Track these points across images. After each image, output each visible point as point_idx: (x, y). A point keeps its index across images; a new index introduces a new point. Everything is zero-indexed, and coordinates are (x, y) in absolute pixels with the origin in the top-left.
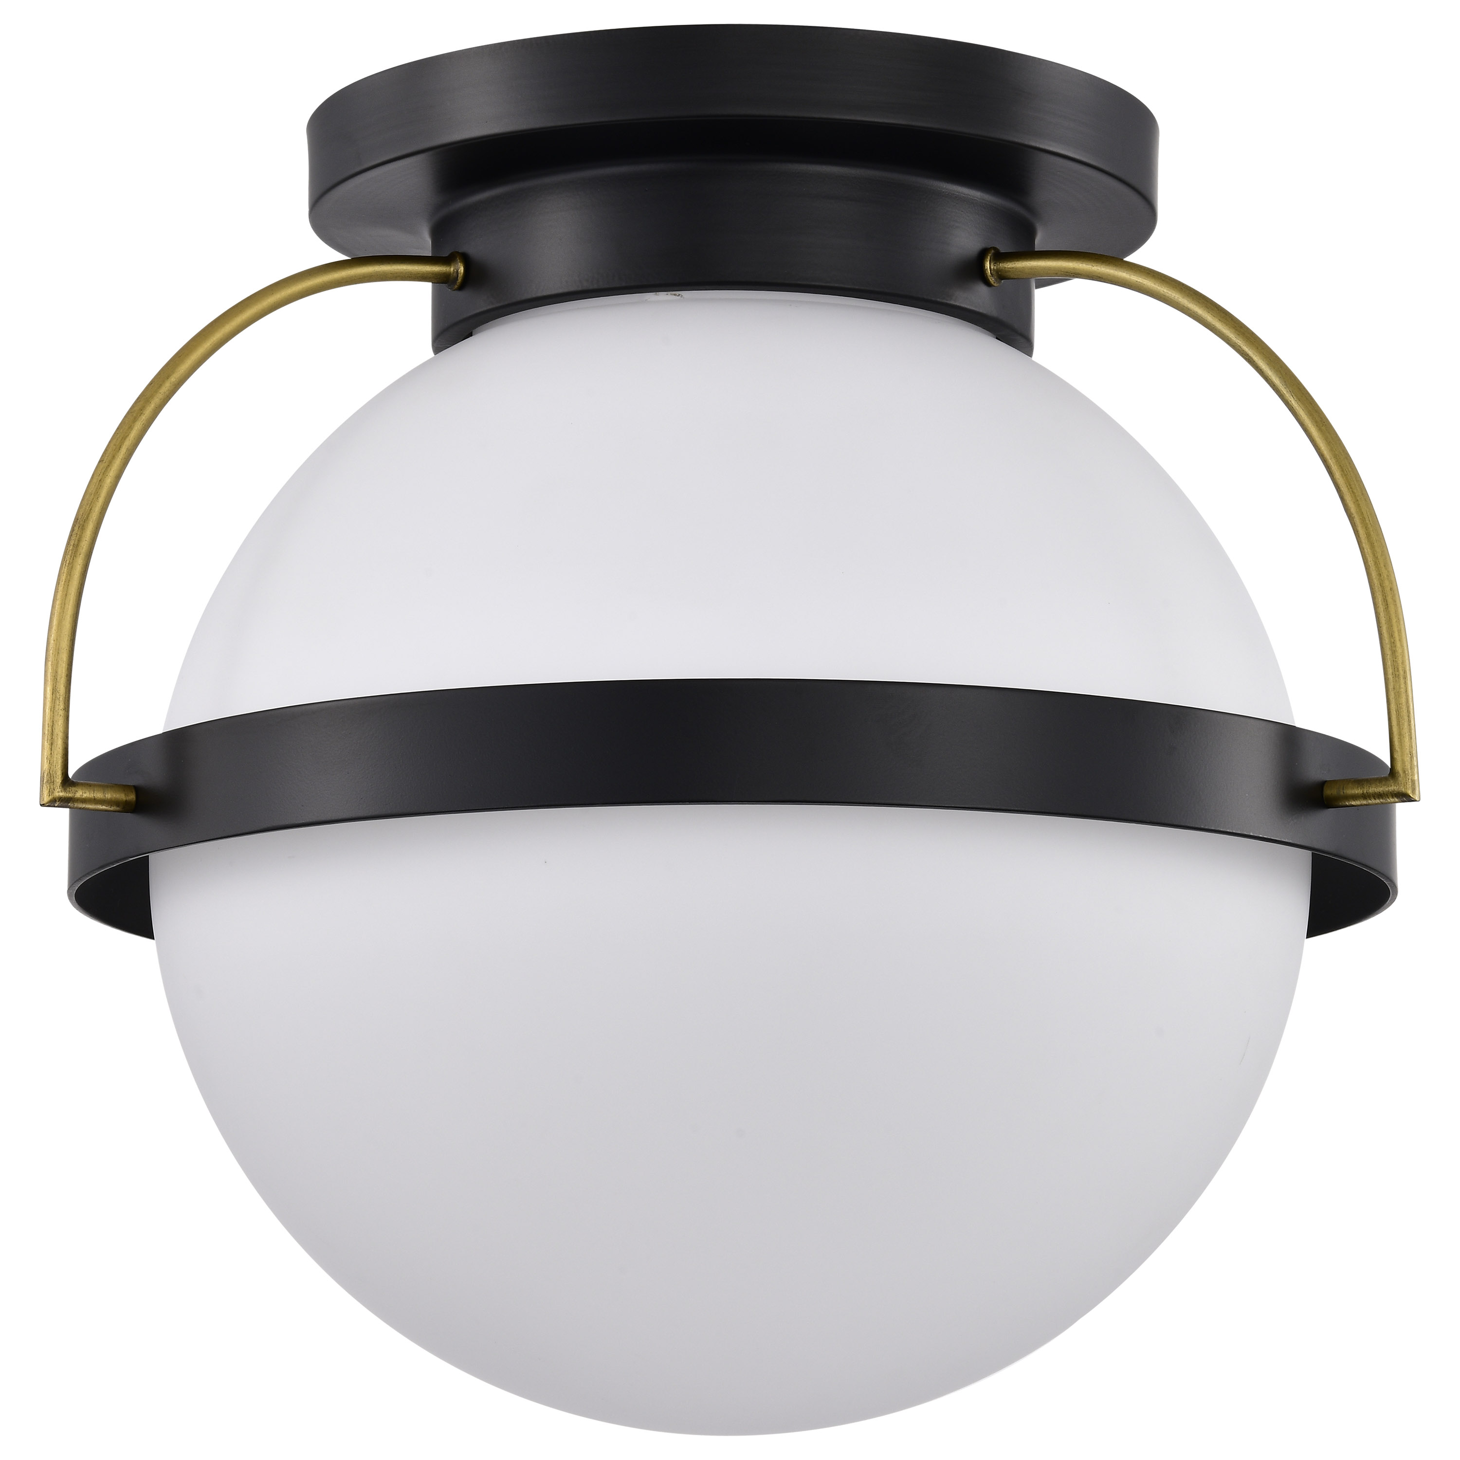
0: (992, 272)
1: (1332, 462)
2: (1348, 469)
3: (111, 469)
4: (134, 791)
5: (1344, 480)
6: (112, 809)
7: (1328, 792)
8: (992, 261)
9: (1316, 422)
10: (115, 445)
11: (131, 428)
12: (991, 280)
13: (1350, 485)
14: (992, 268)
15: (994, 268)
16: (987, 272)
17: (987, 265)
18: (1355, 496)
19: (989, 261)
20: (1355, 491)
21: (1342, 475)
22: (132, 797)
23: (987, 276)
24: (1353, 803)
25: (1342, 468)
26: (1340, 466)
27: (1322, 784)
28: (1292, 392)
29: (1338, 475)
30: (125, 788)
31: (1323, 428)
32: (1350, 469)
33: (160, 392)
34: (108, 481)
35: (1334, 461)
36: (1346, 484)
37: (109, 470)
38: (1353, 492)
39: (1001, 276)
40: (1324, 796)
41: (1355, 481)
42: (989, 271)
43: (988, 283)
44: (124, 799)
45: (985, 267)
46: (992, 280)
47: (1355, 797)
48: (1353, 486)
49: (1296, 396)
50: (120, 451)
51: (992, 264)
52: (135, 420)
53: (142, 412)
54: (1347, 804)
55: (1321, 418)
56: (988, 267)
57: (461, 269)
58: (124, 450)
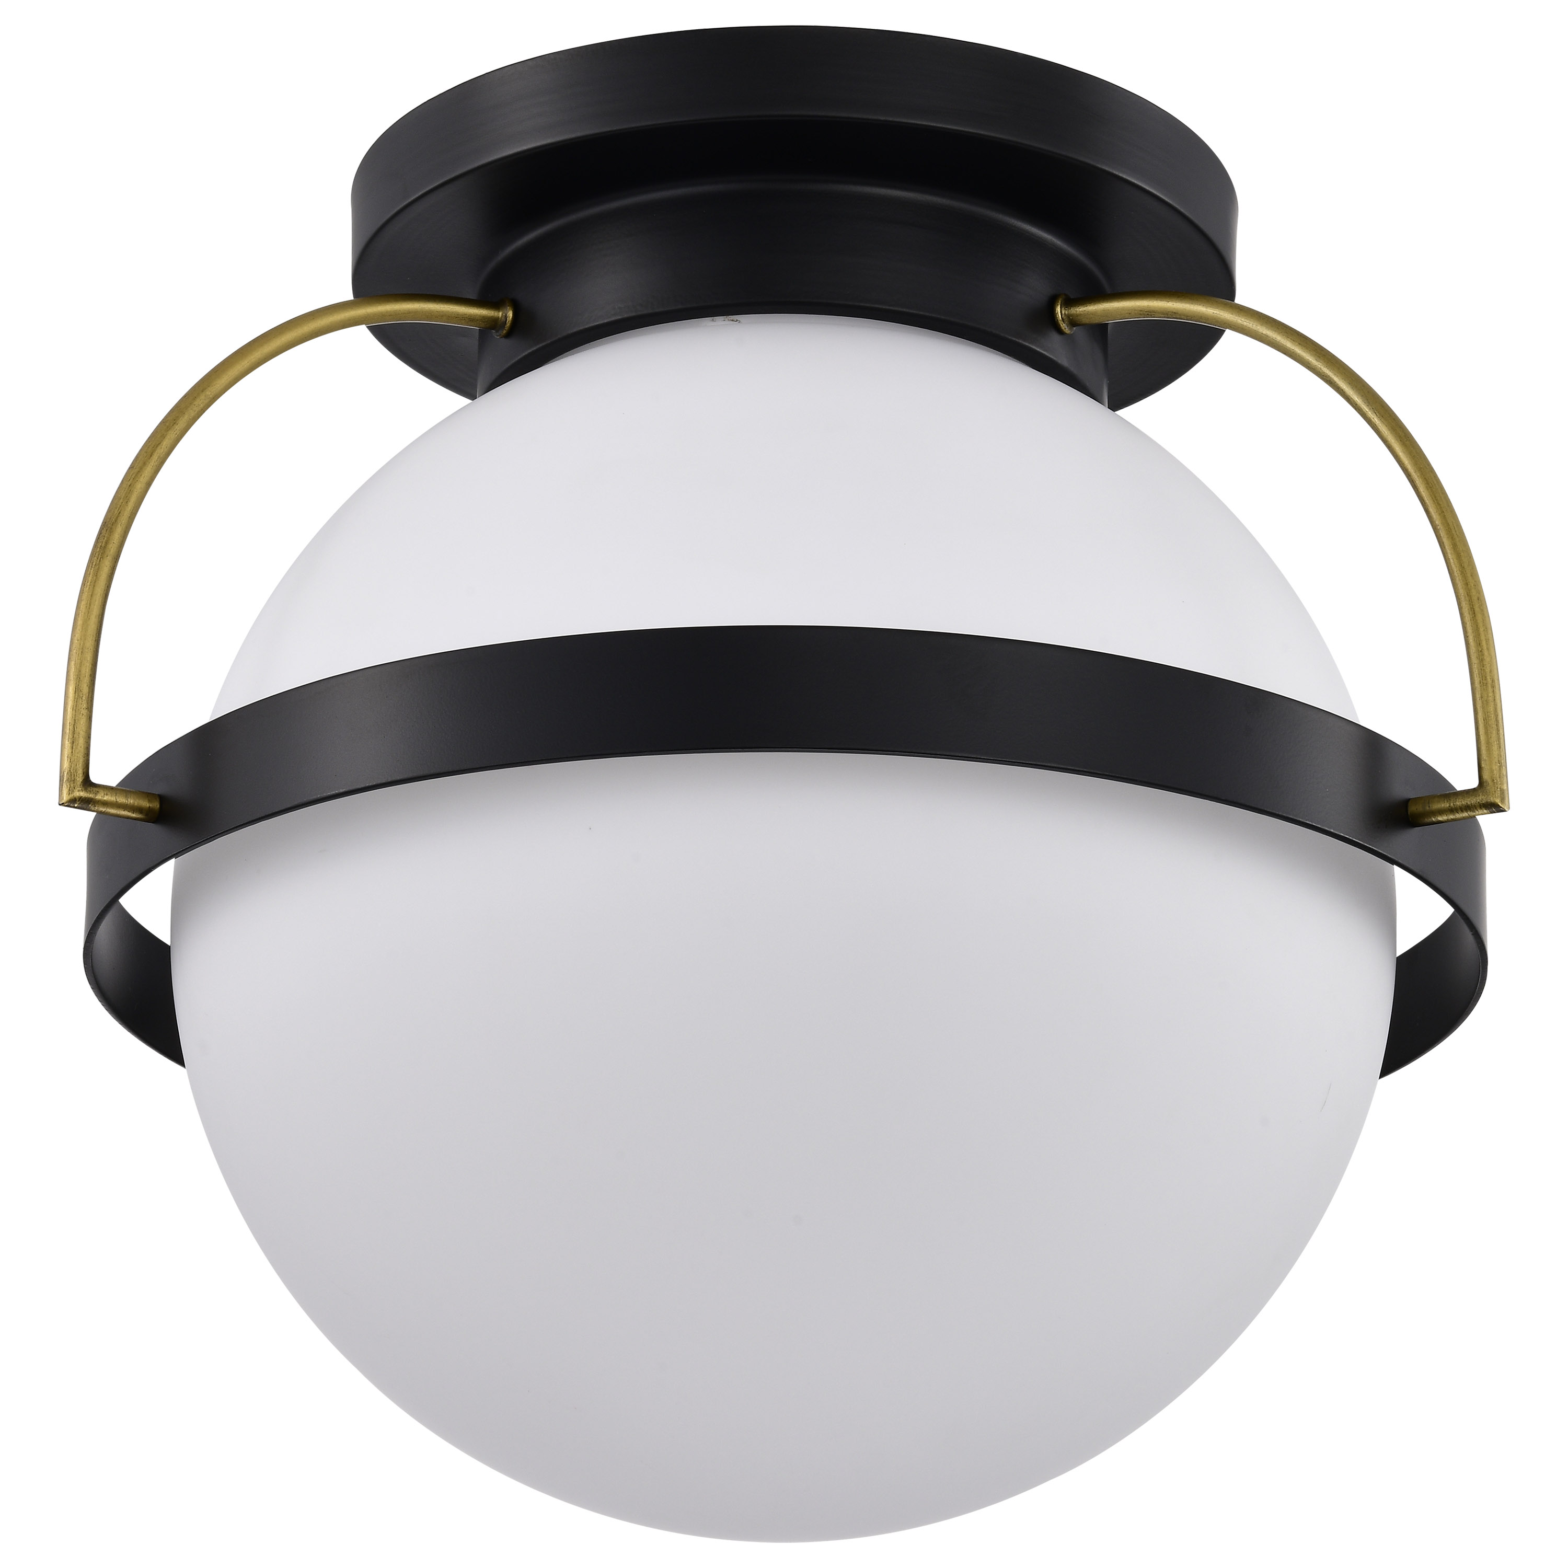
0: (1063, 316)
1: (1415, 476)
2: (1433, 482)
3: (141, 475)
4: (158, 800)
5: (1429, 492)
6: (134, 815)
7: (1413, 809)
8: (1062, 305)
9: (1400, 437)
10: (146, 452)
11: (163, 437)
12: (1061, 325)
13: (1435, 497)
14: (1063, 312)
15: (1065, 313)
16: (1057, 316)
17: (1058, 309)
18: (1441, 507)
19: (1059, 305)
20: (1441, 503)
21: (1427, 487)
22: (156, 805)
23: (1057, 320)
24: (1440, 818)
25: (1427, 481)
26: (1425, 478)
27: (1406, 802)
28: (1375, 411)
29: (1422, 489)
30: (149, 796)
31: (1407, 442)
32: (1435, 482)
33: (194, 404)
34: (139, 486)
35: (1419, 474)
36: (1431, 496)
37: (139, 476)
38: (1438, 503)
39: (1073, 322)
40: (1409, 813)
41: (1441, 494)
42: (1060, 316)
43: (1060, 331)
44: (148, 805)
45: (1055, 310)
46: (1064, 326)
47: (1441, 812)
48: (1439, 498)
49: (1378, 412)
50: (152, 458)
51: (1063, 309)
52: (168, 429)
53: (175, 422)
54: (1434, 819)
55: (1405, 433)
56: (1059, 311)
57: (510, 314)
58: (155, 457)
